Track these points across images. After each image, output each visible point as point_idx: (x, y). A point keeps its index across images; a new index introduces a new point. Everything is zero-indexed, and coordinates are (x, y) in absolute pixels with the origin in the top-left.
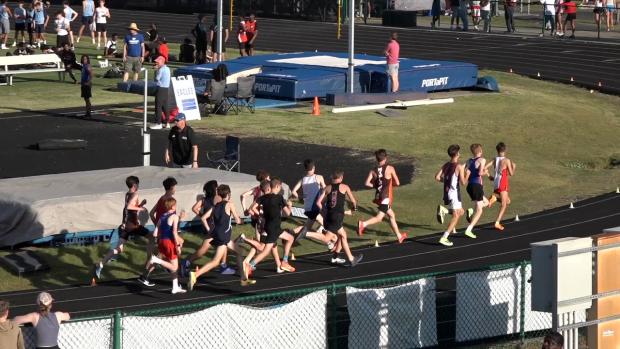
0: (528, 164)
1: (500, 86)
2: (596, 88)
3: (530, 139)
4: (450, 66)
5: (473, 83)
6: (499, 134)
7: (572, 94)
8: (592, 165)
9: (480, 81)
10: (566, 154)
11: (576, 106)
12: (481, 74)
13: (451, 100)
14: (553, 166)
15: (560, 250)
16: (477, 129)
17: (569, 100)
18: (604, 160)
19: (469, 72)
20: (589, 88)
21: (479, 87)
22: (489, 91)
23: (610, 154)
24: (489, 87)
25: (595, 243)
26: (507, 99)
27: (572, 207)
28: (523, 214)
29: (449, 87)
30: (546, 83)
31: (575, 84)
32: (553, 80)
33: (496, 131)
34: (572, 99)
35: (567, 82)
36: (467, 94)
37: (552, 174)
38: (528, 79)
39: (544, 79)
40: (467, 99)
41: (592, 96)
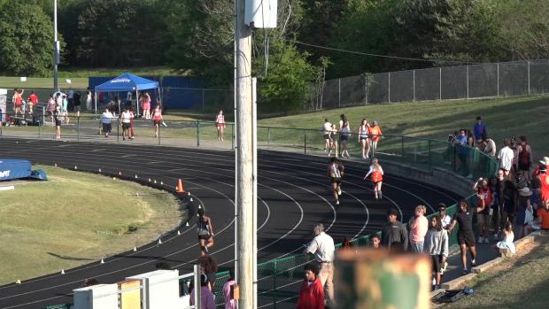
0: (70, 233)
1: (48, 177)
2: (117, 176)
3: (71, 214)
4: (10, 162)
5: (28, 174)
6: (48, 211)
7: (100, 181)
8: (116, 231)
9: (33, 173)
10: (97, 224)
11: (103, 189)
12: (34, 168)
13: (12, 188)
14: (89, 233)
15: (94, 294)
16: (32, 208)
17: (99, 186)
18: (125, 227)
19: (24, 167)
20: (112, 176)
21: (33, 177)
22: (40, 180)
23: (129, 223)
24: (40, 177)
25: (120, 287)
26: (54, 185)
27: (102, 262)
28: (68, 269)
29: (12, 177)
30: (81, 173)
31: (102, 173)
32: (86, 171)
33: (47, 209)
34: (100, 185)
35: (97, 173)
36: (24, 183)
37: (88, 239)
38: (68, 171)
39: (81, 171)
40: (24, 186)
41: (115, 182)
